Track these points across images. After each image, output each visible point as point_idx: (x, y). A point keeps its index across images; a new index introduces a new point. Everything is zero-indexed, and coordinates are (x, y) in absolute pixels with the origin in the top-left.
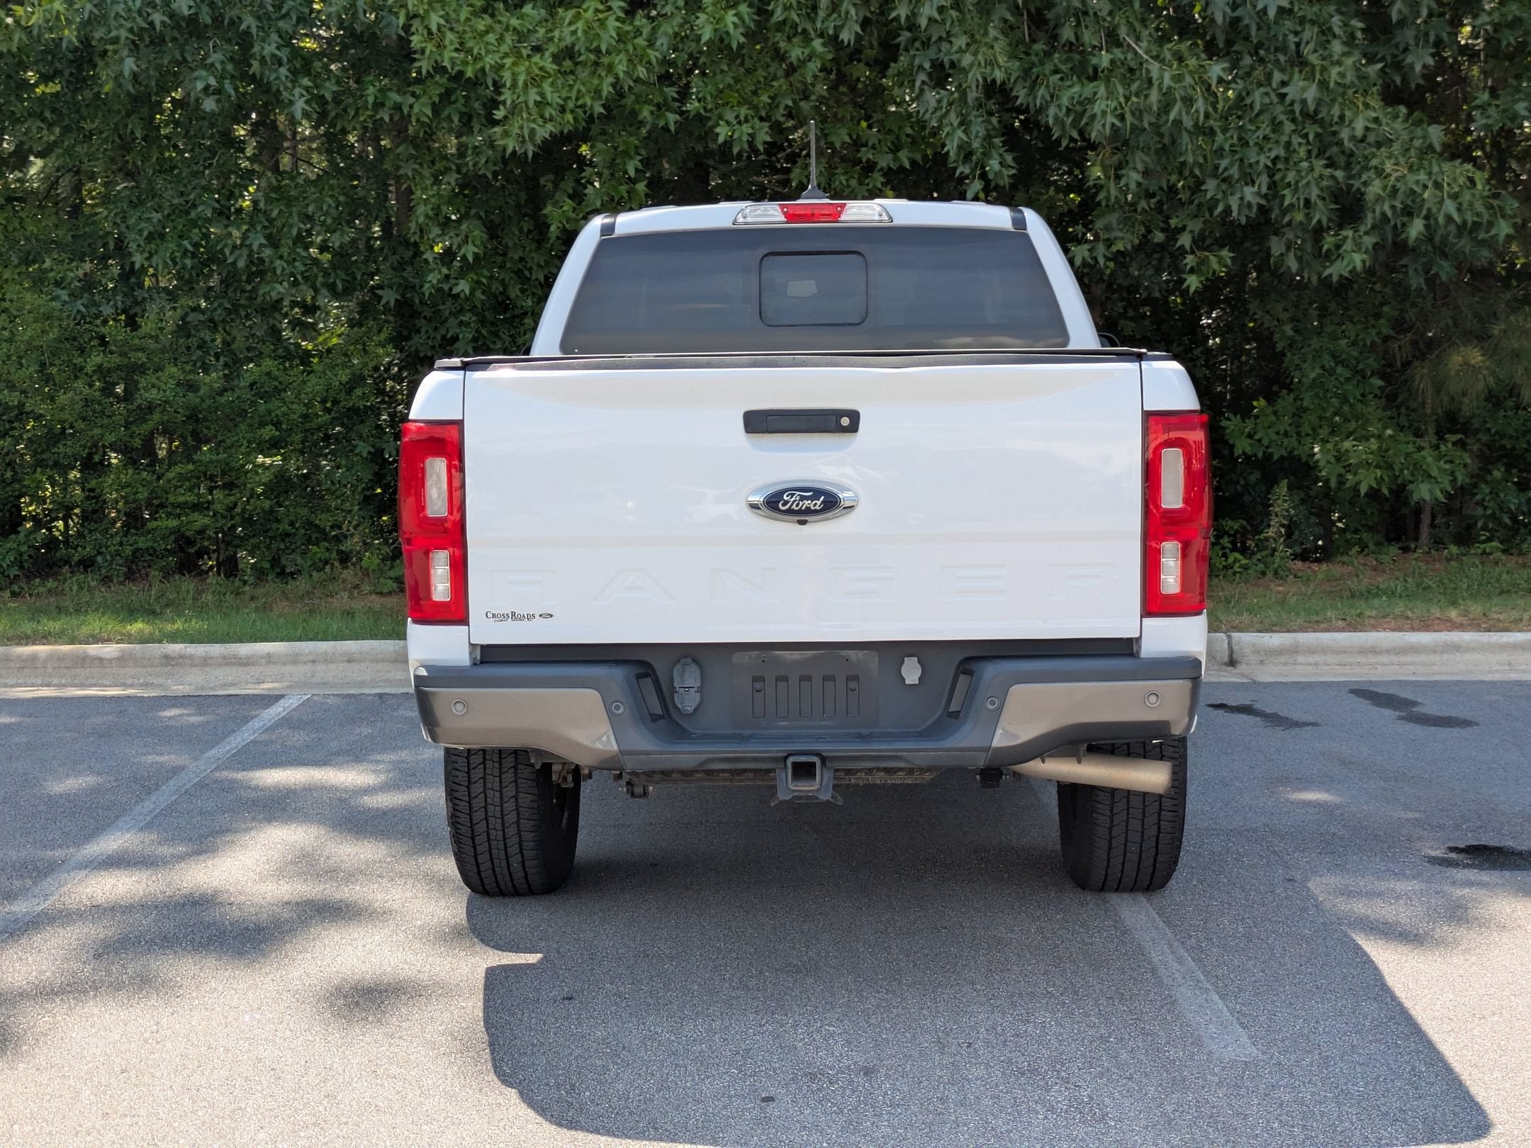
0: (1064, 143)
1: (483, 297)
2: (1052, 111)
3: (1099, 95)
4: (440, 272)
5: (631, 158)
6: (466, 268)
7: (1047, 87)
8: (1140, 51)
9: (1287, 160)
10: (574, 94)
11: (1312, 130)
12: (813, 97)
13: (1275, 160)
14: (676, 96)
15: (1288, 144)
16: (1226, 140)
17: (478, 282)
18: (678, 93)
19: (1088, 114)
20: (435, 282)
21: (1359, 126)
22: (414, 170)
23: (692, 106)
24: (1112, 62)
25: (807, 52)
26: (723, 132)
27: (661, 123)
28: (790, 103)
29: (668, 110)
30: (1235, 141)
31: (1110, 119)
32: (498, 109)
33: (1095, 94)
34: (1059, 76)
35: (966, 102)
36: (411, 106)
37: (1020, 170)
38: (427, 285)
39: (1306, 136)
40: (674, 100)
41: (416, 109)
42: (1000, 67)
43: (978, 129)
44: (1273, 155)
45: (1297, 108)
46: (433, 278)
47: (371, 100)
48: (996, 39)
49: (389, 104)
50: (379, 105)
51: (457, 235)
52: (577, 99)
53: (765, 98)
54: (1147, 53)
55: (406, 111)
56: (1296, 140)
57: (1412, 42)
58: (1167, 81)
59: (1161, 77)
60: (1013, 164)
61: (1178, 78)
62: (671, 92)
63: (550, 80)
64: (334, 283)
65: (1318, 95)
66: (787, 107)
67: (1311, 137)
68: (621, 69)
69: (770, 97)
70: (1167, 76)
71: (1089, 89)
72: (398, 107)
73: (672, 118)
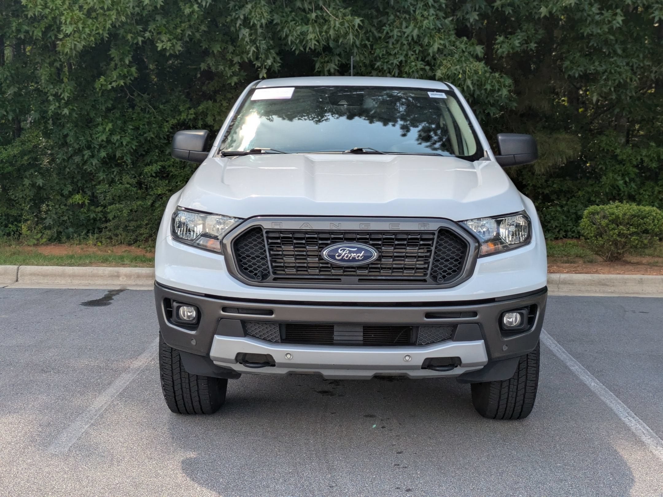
0: (297, 52)
1: (76, 116)
2: (290, 38)
3: (310, 31)
4: (55, 105)
5: (127, 56)
6: (67, 104)
7: (288, 27)
8: (329, 12)
9: (406, 61)
10: (94, 28)
11: (418, 49)
12: (200, 31)
13: (401, 62)
14: (141, 29)
15: (407, 55)
16: (380, 52)
17: (73, 109)
18: (142, 28)
19: (305, 40)
20: (53, 109)
21: (436, 46)
22: (42, 60)
23: (147, 34)
24: (317, 16)
25: (191, 10)
26: (160, 46)
27: (135, 42)
28: (190, 33)
29: (139, 36)
30: (384, 52)
31: (314, 42)
32: (60, 34)
33: (308, 31)
34: (294, 22)
35: (257, 33)
36: (33, 32)
37: (282, 64)
38: (50, 111)
39: (415, 51)
40: (141, 31)
41: (35, 33)
42: (264, 18)
43: (263, 46)
44: (400, 60)
45: (410, 39)
46: (52, 107)
47: (14, 29)
48: (264, 5)
49: (23, 30)
50: (18, 31)
51: (60, 89)
52: (96, 30)
53: (179, 31)
54: (331, 13)
55: (31, 34)
56: (410, 53)
57: (470, 9)
58: (337, 25)
59: (335, 23)
60: (280, 61)
61: (342, 24)
62: (140, 28)
63: (82, 21)
64: (15, 110)
65: (418, 33)
66: (189, 35)
67: (417, 52)
68: (114, 17)
69: (181, 30)
70: (337, 23)
71: (305, 28)
72: (27, 32)
73: (140, 39)
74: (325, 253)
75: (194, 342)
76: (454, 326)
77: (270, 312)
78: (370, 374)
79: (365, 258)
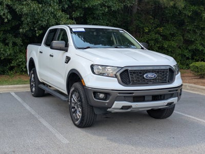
74: (145, 76)
75: (106, 104)
76: (173, 94)
77: (133, 93)
78: (150, 109)
79: (155, 76)
